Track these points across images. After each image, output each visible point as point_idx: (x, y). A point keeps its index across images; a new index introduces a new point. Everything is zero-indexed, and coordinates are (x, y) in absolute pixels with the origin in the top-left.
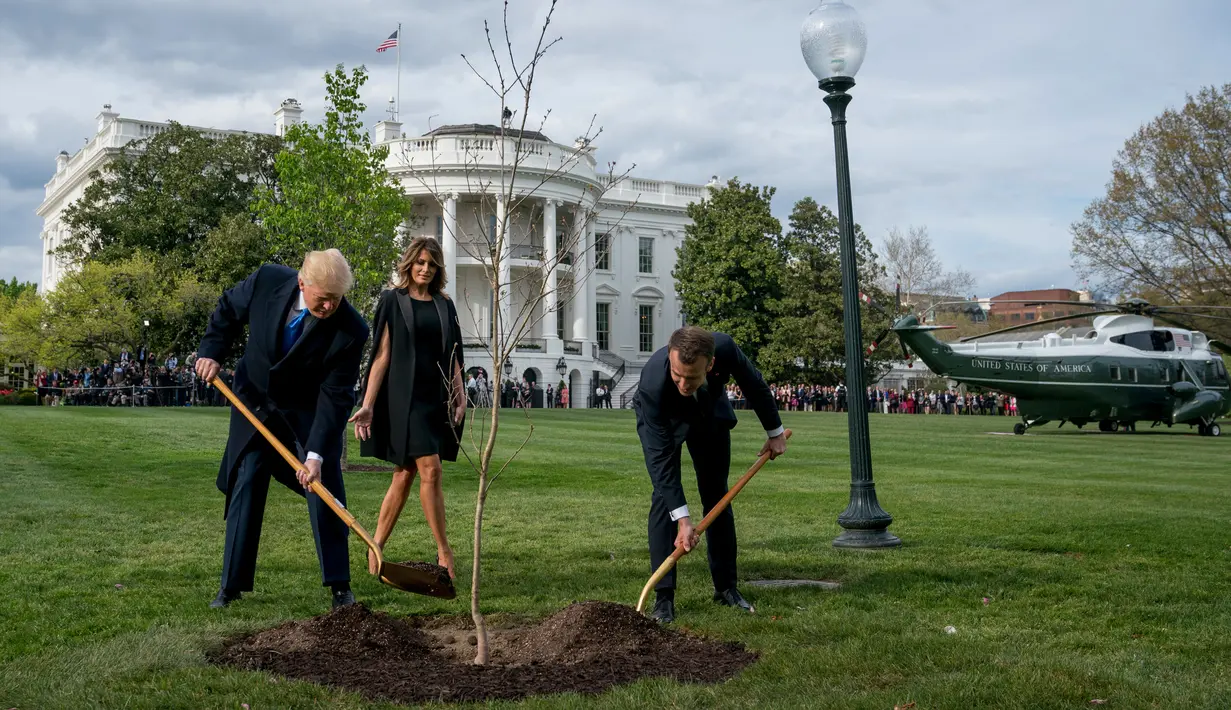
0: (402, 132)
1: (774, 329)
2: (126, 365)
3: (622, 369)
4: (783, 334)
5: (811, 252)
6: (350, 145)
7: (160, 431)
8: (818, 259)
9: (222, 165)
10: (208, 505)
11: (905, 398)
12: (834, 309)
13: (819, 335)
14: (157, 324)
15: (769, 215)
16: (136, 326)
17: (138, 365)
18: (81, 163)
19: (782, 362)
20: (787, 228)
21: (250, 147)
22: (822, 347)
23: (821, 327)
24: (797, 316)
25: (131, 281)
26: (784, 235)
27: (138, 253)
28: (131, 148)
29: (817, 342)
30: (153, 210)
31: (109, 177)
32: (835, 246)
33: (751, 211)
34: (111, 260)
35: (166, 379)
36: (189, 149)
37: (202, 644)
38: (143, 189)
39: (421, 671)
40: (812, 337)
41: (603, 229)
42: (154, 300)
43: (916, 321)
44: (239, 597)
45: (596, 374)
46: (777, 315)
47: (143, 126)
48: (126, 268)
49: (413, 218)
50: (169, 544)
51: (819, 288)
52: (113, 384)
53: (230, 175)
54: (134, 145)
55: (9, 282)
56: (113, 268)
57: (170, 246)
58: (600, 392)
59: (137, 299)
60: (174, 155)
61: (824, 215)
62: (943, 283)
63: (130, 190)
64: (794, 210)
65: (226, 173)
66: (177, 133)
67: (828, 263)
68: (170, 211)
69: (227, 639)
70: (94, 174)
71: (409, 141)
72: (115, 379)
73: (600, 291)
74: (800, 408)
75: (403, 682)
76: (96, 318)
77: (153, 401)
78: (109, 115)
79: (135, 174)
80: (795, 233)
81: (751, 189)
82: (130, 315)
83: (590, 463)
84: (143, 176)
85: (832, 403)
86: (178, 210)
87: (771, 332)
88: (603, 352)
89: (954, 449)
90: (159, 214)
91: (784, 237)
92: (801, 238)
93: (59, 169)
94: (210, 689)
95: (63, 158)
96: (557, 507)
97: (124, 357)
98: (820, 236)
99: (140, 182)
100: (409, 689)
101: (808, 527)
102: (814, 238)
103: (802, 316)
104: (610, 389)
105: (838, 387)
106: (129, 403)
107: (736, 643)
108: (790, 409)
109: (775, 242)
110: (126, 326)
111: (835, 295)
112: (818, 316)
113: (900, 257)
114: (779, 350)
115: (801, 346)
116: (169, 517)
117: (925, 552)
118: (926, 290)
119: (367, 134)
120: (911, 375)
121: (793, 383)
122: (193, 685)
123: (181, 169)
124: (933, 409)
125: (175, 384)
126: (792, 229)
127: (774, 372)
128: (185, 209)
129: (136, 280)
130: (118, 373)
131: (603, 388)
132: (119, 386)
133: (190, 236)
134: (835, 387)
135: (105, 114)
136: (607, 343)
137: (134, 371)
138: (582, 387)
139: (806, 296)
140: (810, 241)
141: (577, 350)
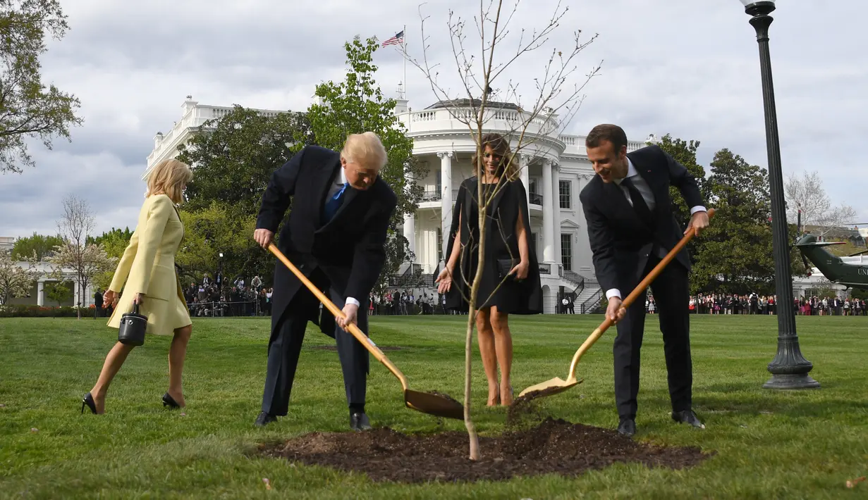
0: (408, 107)
1: (700, 252)
2: (207, 287)
3: (582, 285)
4: (707, 255)
5: (728, 191)
6: (365, 98)
7: (229, 326)
8: (734, 197)
9: (273, 136)
10: (260, 369)
11: (803, 303)
12: (747, 235)
13: (736, 256)
14: (229, 255)
15: (695, 163)
16: (214, 258)
17: (216, 286)
18: (171, 140)
19: (707, 277)
20: (709, 174)
21: (295, 122)
22: (738, 264)
23: (738, 250)
24: (717, 241)
25: (209, 225)
26: (707, 177)
27: (214, 204)
28: (207, 126)
29: (734, 261)
30: (225, 172)
31: (191, 148)
32: (747, 187)
33: (681, 160)
34: (195, 209)
35: (237, 296)
36: (248, 126)
37: (240, 446)
38: (216, 156)
39: (420, 462)
40: (731, 257)
41: (566, 177)
42: (227, 238)
43: (814, 239)
44: (276, 420)
45: (562, 288)
46: (703, 241)
47: (215, 110)
48: (205, 215)
49: (418, 171)
50: (226, 392)
51: (736, 220)
52: (198, 300)
53: (279, 143)
54: (209, 124)
55: (123, 231)
56: (196, 215)
57: (238, 198)
58: (565, 302)
59: (214, 238)
60: (239, 130)
61: (738, 162)
62: (831, 216)
63: (207, 158)
64: (715, 158)
65: (276, 142)
66: (240, 113)
67: (742, 199)
68: (237, 171)
69: (261, 445)
70: (181, 147)
71: (414, 113)
72: (199, 298)
73: (563, 225)
74: (721, 312)
75: (405, 470)
76: (185, 253)
77: (228, 313)
78: (190, 103)
79: (210, 146)
80: (715, 177)
81: (681, 143)
82: (209, 250)
83: (559, 345)
84: (216, 146)
85: (747, 307)
86: (242, 170)
87: (698, 254)
88: (567, 272)
89: (846, 336)
90: (228, 174)
91: (707, 180)
92: (720, 181)
93: (157, 146)
94: (238, 470)
95: (158, 137)
96: (534, 368)
97: (205, 280)
98: (735, 178)
99: (213, 151)
100: (409, 474)
101: (741, 378)
102: (731, 180)
103: (722, 241)
104: (573, 300)
105: (751, 295)
106: (210, 315)
107: (693, 447)
108: (713, 313)
109: (700, 184)
110: (206, 258)
111: (747, 224)
112: (734, 240)
113: (797, 196)
114: (704, 268)
115: (722, 265)
116: (229, 376)
117: (841, 391)
118: (818, 221)
119: (379, 88)
120: (807, 287)
121: (716, 293)
122: (224, 467)
123: (243, 140)
124: (826, 311)
125: (243, 300)
126: (713, 174)
127: (700, 284)
128: (248, 170)
129: (212, 224)
130: (201, 292)
131: (567, 299)
132: (203, 302)
133: (251, 190)
134: (749, 296)
135: (187, 103)
136: (570, 265)
137: (213, 291)
138: (551, 298)
139: (725, 225)
140: (727, 183)
141: (547, 271)
